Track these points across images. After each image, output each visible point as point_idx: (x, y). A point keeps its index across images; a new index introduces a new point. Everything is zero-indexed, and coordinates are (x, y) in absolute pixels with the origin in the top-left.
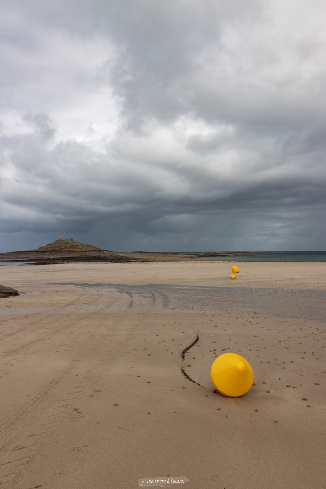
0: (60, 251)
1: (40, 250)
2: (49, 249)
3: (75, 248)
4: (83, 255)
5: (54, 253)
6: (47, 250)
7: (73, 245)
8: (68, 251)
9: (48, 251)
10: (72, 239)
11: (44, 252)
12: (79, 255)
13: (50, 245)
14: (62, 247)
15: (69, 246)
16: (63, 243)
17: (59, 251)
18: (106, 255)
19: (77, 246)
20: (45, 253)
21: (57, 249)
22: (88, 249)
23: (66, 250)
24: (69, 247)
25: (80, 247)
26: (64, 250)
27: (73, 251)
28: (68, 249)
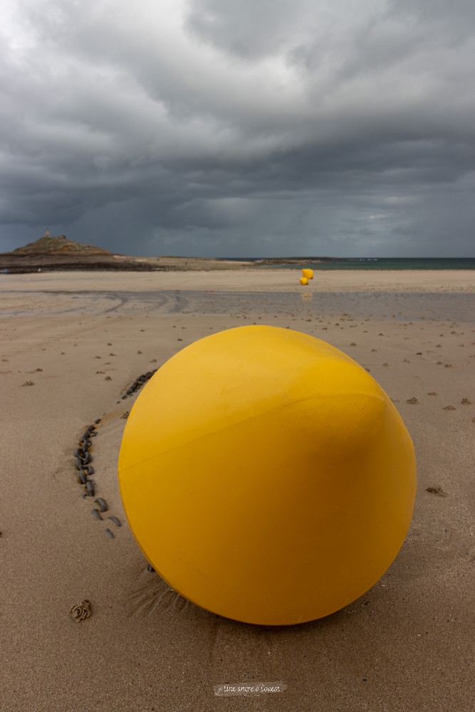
0: (48, 255)
1: (16, 253)
2: (30, 252)
3: (69, 250)
4: (83, 260)
5: (37, 257)
6: (26, 253)
7: (67, 246)
8: (60, 255)
9: (28, 255)
10: (64, 237)
11: (23, 256)
12: (77, 261)
13: (31, 245)
14: (49, 248)
15: (61, 246)
16: (51, 243)
17: (46, 255)
18: (118, 261)
19: (73, 246)
20: (25, 258)
21: (43, 251)
22: (90, 252)
23: (56, 253)
24: (61, 250)
25: (78, 248)
26: (53, 253)
27: (66, 255)
28: (59, 252)
